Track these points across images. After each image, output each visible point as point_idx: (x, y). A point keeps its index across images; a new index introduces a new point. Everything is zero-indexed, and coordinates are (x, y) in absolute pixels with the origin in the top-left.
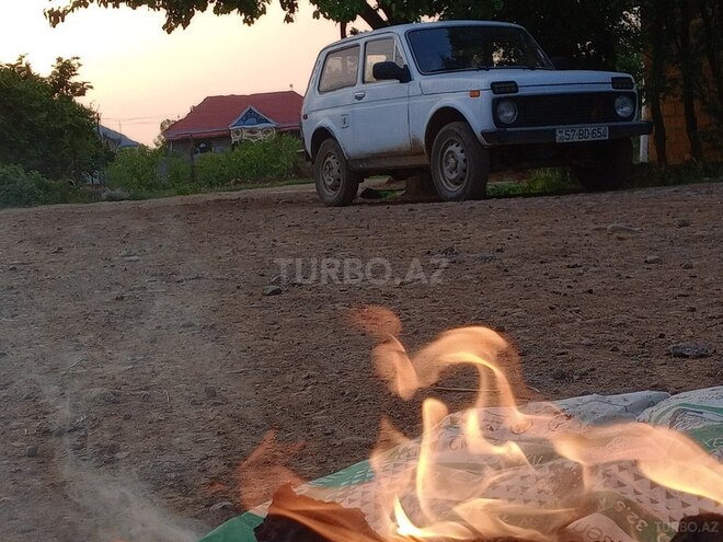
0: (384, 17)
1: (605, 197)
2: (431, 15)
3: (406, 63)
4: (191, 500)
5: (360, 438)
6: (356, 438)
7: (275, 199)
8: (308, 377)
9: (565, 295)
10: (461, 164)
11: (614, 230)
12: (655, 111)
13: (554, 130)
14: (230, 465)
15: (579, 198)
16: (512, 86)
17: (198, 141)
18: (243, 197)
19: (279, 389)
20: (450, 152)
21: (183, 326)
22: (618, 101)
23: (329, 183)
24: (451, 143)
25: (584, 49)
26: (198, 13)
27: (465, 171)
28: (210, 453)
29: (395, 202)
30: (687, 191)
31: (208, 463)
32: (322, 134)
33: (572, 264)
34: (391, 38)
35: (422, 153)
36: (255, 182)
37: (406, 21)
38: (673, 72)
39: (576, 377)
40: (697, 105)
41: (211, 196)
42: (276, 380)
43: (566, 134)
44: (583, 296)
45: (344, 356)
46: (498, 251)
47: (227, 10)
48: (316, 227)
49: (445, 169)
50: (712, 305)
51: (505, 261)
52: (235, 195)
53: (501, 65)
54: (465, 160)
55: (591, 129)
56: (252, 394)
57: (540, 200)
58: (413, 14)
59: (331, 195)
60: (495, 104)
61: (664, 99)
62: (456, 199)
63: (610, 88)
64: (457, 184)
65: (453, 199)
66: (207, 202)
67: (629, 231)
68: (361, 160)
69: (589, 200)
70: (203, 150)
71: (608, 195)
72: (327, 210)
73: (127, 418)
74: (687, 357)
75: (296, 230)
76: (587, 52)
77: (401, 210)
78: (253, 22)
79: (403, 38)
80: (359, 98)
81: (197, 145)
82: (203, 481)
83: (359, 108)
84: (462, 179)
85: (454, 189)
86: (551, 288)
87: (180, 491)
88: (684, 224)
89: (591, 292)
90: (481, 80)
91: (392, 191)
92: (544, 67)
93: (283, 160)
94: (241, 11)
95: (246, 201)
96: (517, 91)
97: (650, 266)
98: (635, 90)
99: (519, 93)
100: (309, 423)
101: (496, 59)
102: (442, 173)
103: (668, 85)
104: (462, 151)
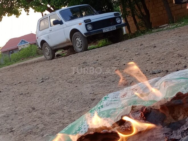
0: (53, 9)
1: (119, 44)
2: (65, 6)
3: (61, 19)
4: (37, 136)
5: (78, 110)
6: (77, 111)
7: (34, 62)
8: (58, 99)
9: (118, 67)
10: (81, 43)
11: (125, 50)
12: (126, 20)
13: (102, 29)
14: (45, 125)
15: (112, 45)
16: (89, 20)
17: (10, 51)
18: (25, 63)
19: (52, 104)
20: (77, 40)
21: (20, 95)
22: (117, 19)
23: (48, 54)
24: (77, 38)
25: (105, 8)
26: (3, 17)
27: (82, 45)
28: (38, 123)
29: (66, 56)
30: (138, 38)
31: (38, 126)
32: (43, 42)
33: (117, 60)
34: (56, 14)
35: (70, 42)
36: (27, 58)
37: (58, 9)
38: (128, 10)
39: (129, 84)
40: (136, 17)
41: (16, 64)
42: (50, 101)
43: (106, 30)
44: (123, 66)
45: (66, 92)
46: (97, 60)
47: (11, 15)
48: (47, 65)
49: (77, 45)
50: (157, 61)
51: (100, 62)
52: (23, 63)
53: (85, 16)
54: (81, 41)
55: (111, 28)
56: (44, 106)
57: (103, 48)
58: (60, 7)
59: (48, 57)
60: (86, 25)
61: (127, 17)
62: (81, 52)
63: (114, 16)
64: (80, 48)
65: (80, 52)
66: (16, 66)
67: (128, 49)
68: (55, 47)
69: (115, 45)
70: (12, 53)
71: (119, 43)
72: (48, 61)
73: (12, 120)
74: (156, 73)
75: (42, 67)
76: (106, 9)
77: (67, 57)
78: (18, 17)
79: (59, 14)
80: (51, 31)
81: (10, 52)
82: (39, 130)
83: (51, 33)
84: (81, 47)
85: (80, 50)
86: (114, 66)
87: (33, 134)
88: (142, 45)
89: (124, 65)
90: (81, 20)
91: (63, 54)
92: (96, 14)
93: (33, 51)
94: (15, 14)
95: (26, 64)
96: (91, 21)
97: (137, 56)
98: (120, 16)
99: (92, 22)
100: (63, 110)
101: (83, 14)
102: (76, 46)
103: (128, 13)
104: (80, 39)
